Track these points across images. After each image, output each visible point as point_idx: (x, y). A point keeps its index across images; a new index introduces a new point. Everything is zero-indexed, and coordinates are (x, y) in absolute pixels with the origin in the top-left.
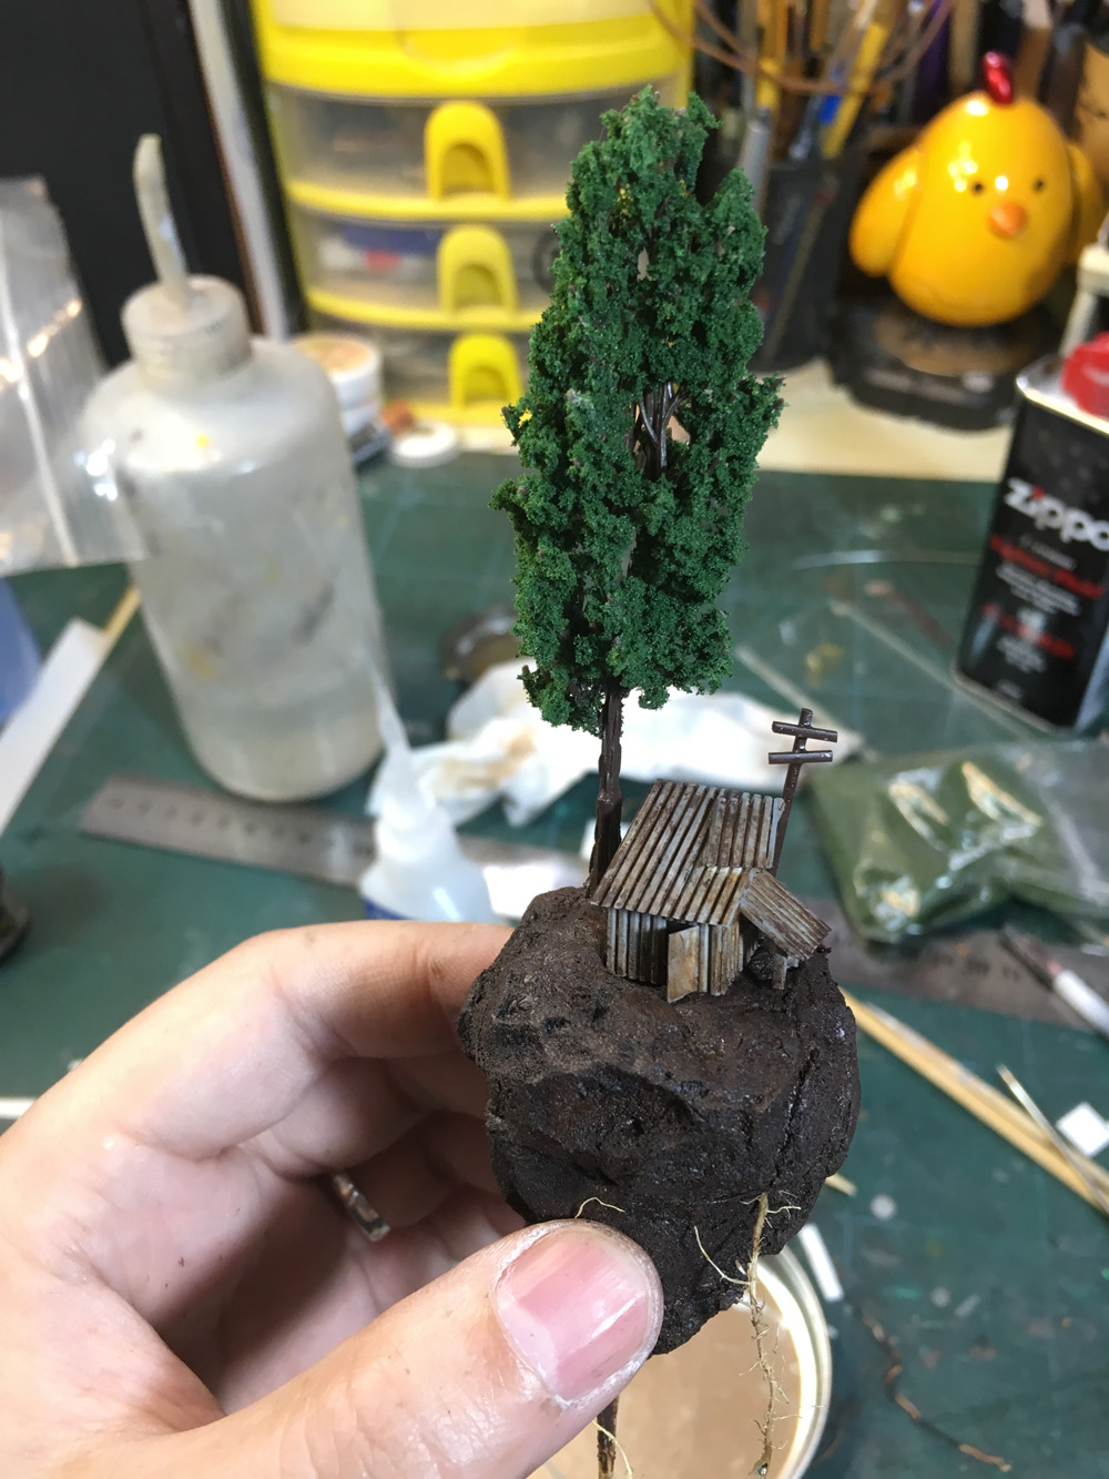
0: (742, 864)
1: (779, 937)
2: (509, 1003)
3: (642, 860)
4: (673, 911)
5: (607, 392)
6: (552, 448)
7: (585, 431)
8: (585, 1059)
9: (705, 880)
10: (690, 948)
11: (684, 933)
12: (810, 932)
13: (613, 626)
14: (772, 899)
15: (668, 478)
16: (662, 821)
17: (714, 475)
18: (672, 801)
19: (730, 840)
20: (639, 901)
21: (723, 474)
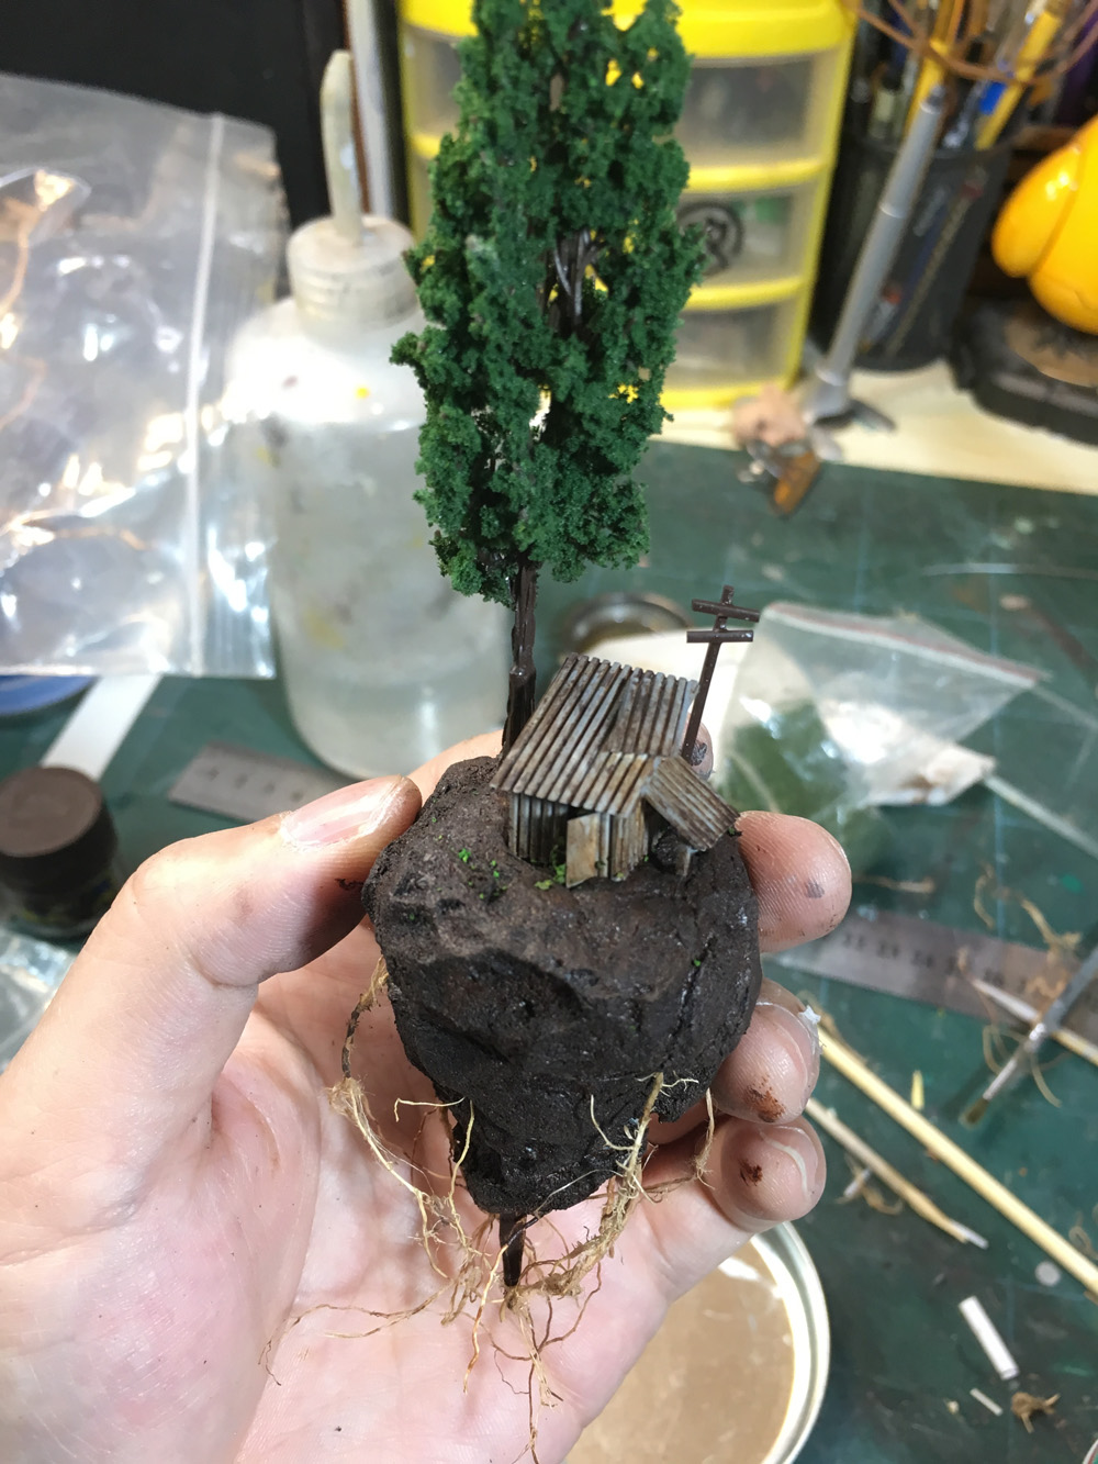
0: (647, 750)
1: (683, 825)
2: (408, 881)
3: (546, 741)
4: (573, 797)
5: (515, 237)
6: (451, 300)
7: (488, 283)
8: (477, 943)
9: (608, 765)
10: (590, 834)
11: (584, 819)
12: (717, 819)
13: (520, 498)
14: (679, 783)
15: (580, 338)
16: (572, 700)
17: (630, 337)
18: (585, 678)
19: (638, 724)
20: (539, 785)
21: (640, 336)
